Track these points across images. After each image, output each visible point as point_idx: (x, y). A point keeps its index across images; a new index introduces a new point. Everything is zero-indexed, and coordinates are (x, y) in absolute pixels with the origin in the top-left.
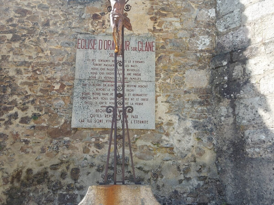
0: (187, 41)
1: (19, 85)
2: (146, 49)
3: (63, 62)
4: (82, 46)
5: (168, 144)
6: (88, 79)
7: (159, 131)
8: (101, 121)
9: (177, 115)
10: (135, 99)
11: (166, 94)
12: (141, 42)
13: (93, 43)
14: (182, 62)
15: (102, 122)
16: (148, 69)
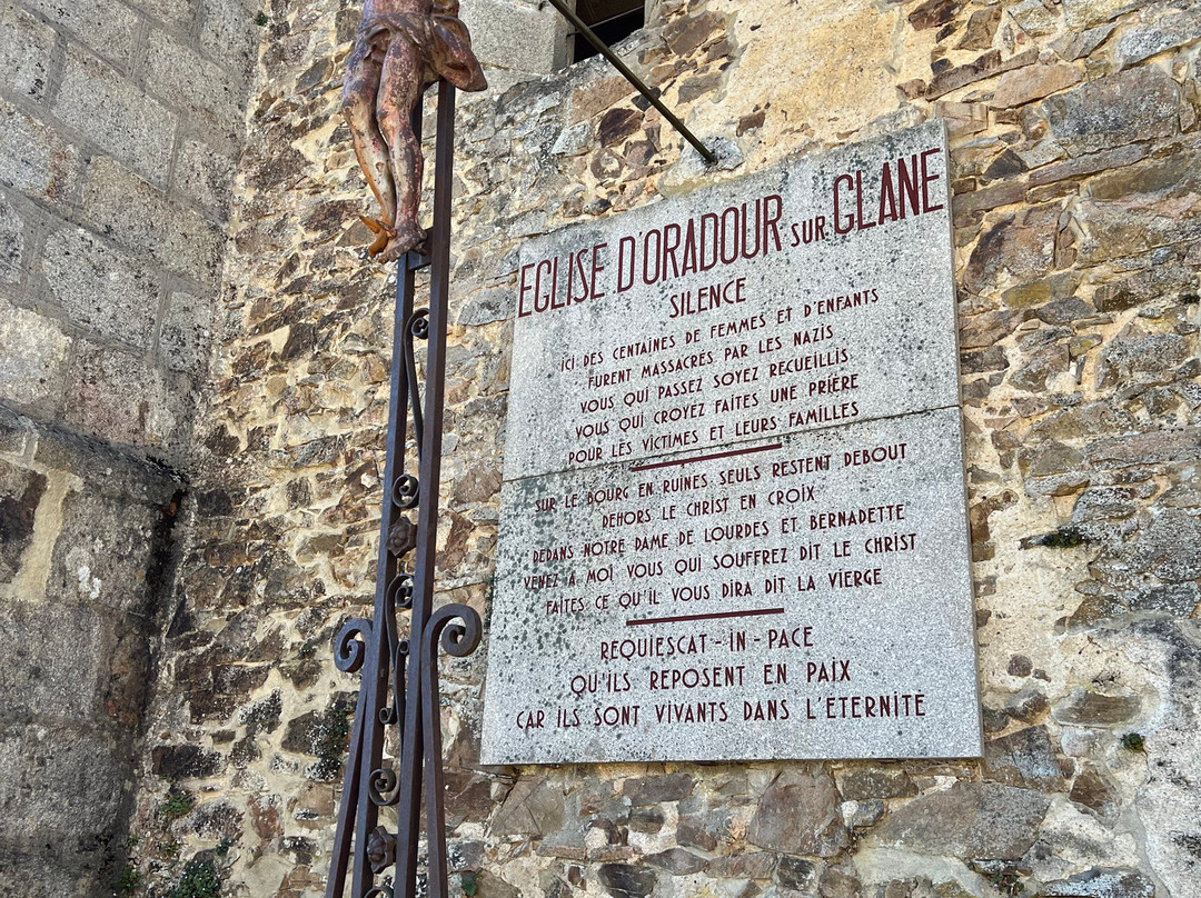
0: (1182, 72)
1: (294, 558)
2: (888, 211)
3: (467, 402)
4: (540, 295)
5: (1096, 873)
6: (566, 471)
7: (1023, 763)
8: (626, 715)
9: (1158, 629)
10: (827, 548)
11: (1051, 482)
12: (854, 176)
13: (591, 264)
14: (1163, 224)
15: (632, 722)
16: (900, 332)
